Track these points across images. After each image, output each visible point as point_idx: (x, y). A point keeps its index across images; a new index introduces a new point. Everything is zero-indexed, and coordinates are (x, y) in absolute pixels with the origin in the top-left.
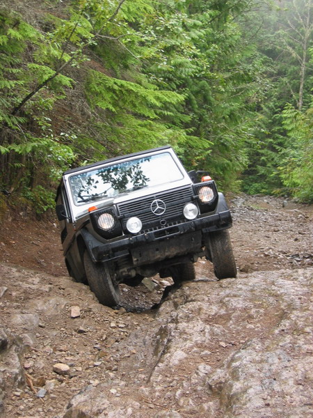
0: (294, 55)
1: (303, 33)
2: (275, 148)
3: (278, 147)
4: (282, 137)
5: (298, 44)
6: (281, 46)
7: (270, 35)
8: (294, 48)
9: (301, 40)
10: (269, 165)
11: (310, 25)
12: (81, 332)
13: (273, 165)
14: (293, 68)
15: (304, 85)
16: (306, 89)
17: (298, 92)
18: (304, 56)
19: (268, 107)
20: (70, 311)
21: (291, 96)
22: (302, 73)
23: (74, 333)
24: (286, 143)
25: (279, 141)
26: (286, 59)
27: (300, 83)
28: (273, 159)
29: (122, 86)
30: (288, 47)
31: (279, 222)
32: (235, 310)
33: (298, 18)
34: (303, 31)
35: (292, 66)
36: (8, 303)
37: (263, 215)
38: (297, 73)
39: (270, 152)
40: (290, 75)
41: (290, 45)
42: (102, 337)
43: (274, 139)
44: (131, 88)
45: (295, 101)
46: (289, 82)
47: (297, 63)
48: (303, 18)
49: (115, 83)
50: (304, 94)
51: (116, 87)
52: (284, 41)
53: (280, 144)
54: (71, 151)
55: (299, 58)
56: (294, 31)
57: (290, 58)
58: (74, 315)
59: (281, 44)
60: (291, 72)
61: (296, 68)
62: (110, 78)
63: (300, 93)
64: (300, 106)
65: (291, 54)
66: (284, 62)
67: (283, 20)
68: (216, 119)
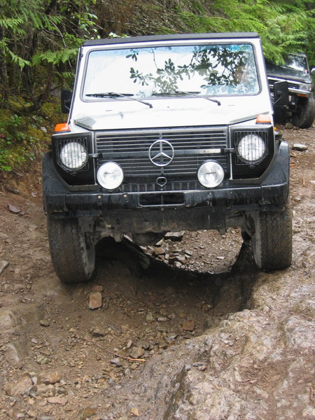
12: (97, 335)
36: (6, 286)
42: (125, 344)
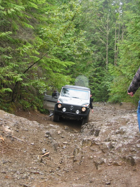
0: (103, 42)
1: (106, 33)
2: (98, 82)
3: (99, 81)
4: (100, 77)
5: (104, 37)
6: (97, 39)
7: (92, 35)
8: (102, 39)
9: (105, 36)
10: (96, 89)
11: (108, 29)
12: (62, 137)
13: (97, 89)
14: (103, 48)
15: (108, 55)
16: (109, 56)
17: (106, 58)
18: (107, 43)
19: (94, 65)
20: (57, 132)
21: (103, 59)
22: (107, 50)
23: (61, 138)
24: (102, 79)
25: (99, 79)
26: (100, 44)
27: (106, 54)
28: (97, 87)
29: (53, 61)
30: (100, 39)
31: (105, 110)
32: (112, 123)
33: (103, 27)
34: (106, 32)
35: (102, 47)
37: (99, 108)
38: (105, 49)
39: (96, 84)
40: (102, 51)
41: (101, 38)
43: (97, 78)
44: (56, 61)
45: (105, 61)
46: (102, 54)
47: (104, 45)
48: (105, 26)
49: (50, 60)
50: (108, 58)
51: (51, 62)
52: (99, 36)
53: (100, 80)
54: (44, 83)
55: (105, 43)
56: (102, 32)
57: (101, 43)
58: (59, 133)
59: (97, 38)
60: (102, 50)
61: (104, 48)
62: (48, 59)
63: (107, 58)
64: (107, 63)
65: (102, 42)
66: (99, 45)
67: (97, 28)
68: (78, 71)
